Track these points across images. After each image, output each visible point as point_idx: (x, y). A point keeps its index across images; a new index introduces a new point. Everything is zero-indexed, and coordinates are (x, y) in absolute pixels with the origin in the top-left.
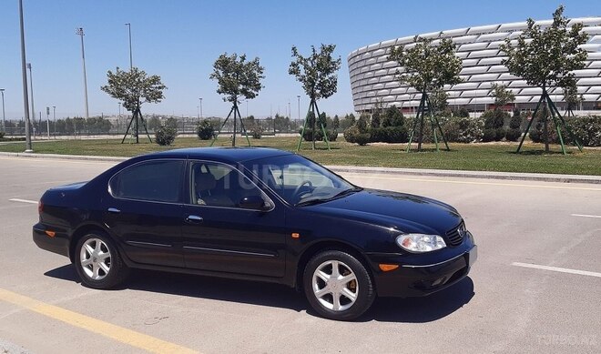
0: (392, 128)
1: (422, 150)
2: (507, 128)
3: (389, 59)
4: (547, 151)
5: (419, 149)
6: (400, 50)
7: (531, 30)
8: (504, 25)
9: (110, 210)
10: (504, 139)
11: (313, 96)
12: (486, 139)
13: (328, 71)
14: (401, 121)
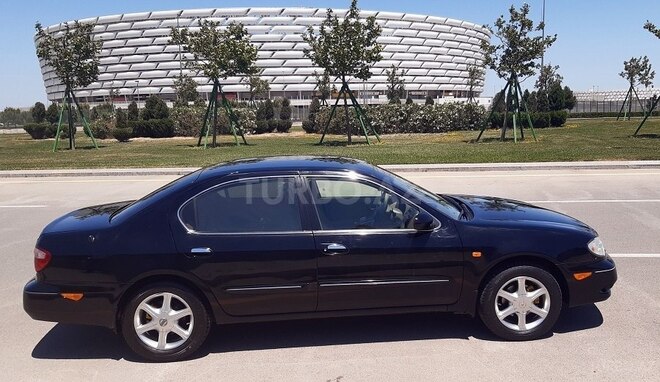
0: (156, 121)
1: (218, 145)
2: (277, 119)
3: (170, 43)
4: (350, 142)
5: (214, 145)
6: (184, 33)
7: (330, 19)
8: (219, 10)
9: (193, 251)
10: (276, 130)
11: (69, 84)
12: (259, 131)
13: (88, 54)
14: (164, 113)
